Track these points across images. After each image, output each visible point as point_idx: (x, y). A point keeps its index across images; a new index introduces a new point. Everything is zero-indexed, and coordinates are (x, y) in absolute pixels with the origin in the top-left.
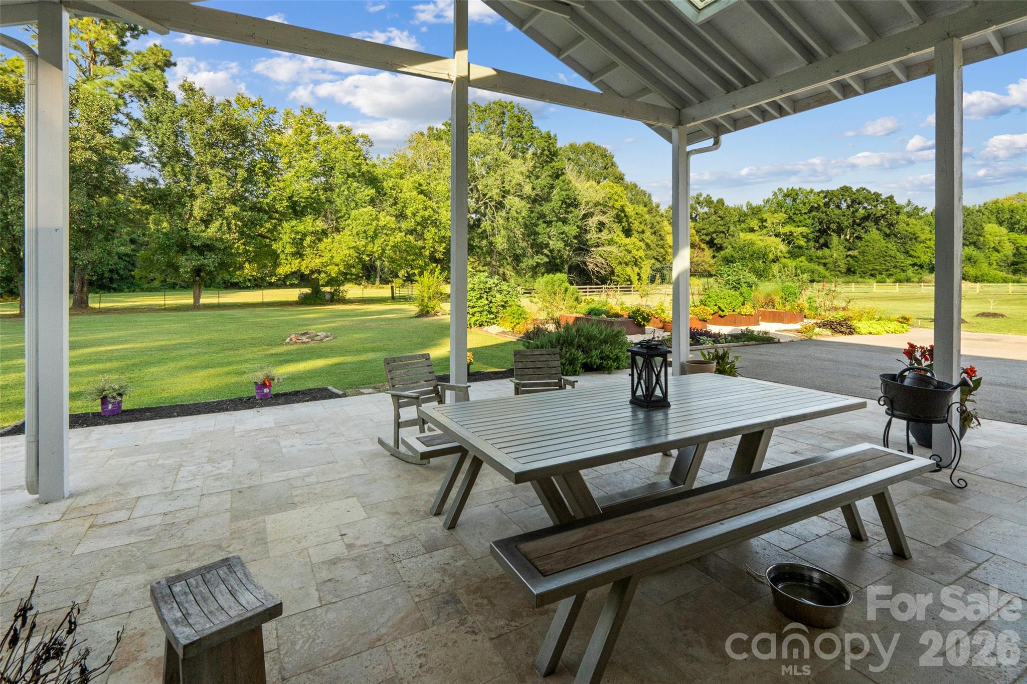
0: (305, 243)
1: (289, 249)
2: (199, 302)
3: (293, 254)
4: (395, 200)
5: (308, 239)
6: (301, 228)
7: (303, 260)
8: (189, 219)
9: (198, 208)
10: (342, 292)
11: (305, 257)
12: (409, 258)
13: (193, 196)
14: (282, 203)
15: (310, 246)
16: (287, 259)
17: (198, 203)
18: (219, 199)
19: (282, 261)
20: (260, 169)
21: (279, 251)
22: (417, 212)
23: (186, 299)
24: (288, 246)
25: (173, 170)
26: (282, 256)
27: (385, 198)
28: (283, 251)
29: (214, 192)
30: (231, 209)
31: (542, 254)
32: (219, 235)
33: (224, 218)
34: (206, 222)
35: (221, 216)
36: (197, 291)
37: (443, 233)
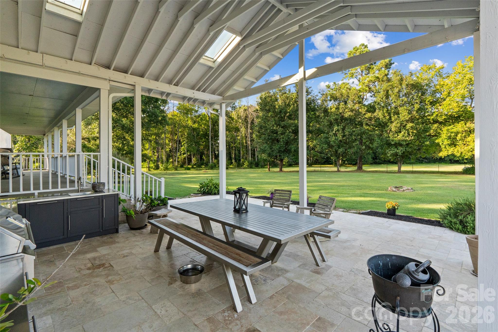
1: (446, 142)
2: (400, 169)
3: (450, 145)
5: (459, 135)
7: (456, 148)
8: (390, 132)
9: (393, 127)
11: (457, 146)
13: (392, 122)
14: (442, 117)
16: (445, 148)
17: (394, 124)
18: (403, 121)
19: (443, 149)
20: (429, 101)
21: (440, 144)
23: (395, 168)
24: (446, 141)
26: (443, 146)
29: (402, 118)
30: (410, 125)
32: (404, 138)
33: (406, 130)
34: (398, 133)
35: (405, 129)
36: (399, 164)
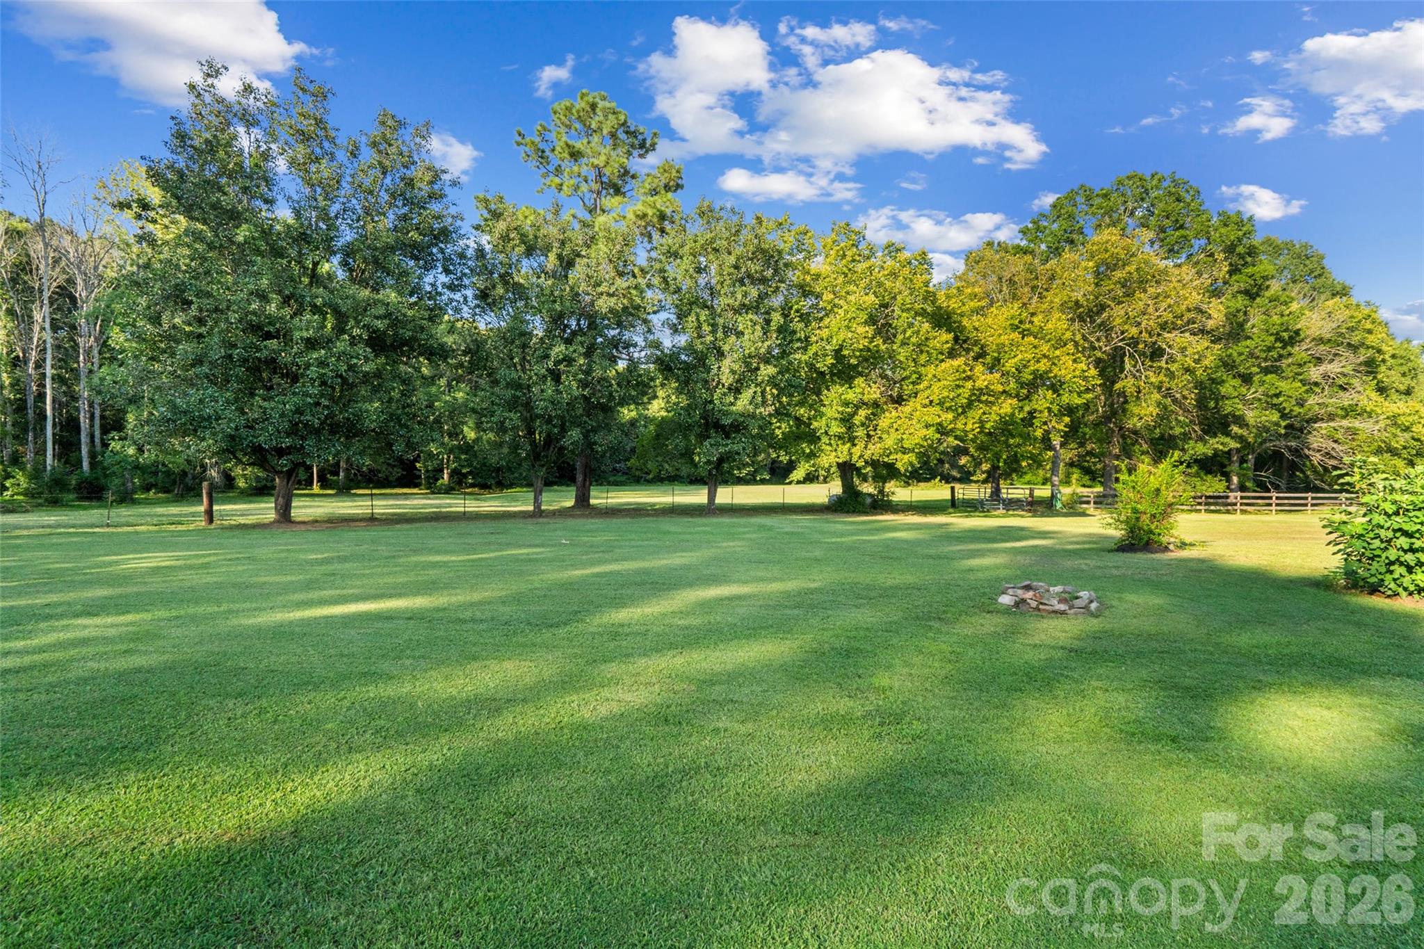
0: (857, 420)
1: (836, 429)
2: (715, 501)
3: (840, 437)
4: (982, 348)
6: (851, 396)
7: (855, 445)
8: (717, 387)
9: (726, 370)
10: (888, 496)
11: (856, 442)
12: (1011, 441)
13: (721, 354)
15: (863, 424)
16: (830, 444)
17: (726, 363)
18: (752, 357)
20: (797, 311)
22: (1025, 366)
23: (698, 496)
25: (698, 319)
26: (825, 439)
27: (965, 346)
28: (826, 433)
29: (746, 348)
30: (765, 371)
31: (1228, 434)
32: (751, 408)
33: (757, 385)
34: (736, 390)
35: (754, 381)
37: (1066, 399)
